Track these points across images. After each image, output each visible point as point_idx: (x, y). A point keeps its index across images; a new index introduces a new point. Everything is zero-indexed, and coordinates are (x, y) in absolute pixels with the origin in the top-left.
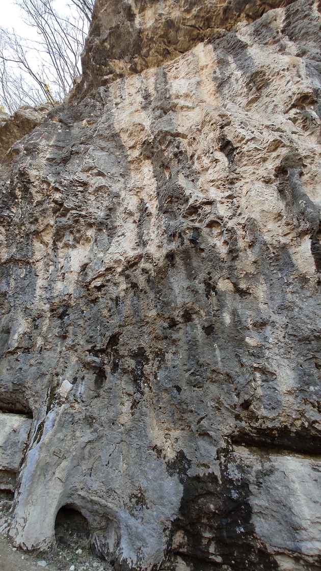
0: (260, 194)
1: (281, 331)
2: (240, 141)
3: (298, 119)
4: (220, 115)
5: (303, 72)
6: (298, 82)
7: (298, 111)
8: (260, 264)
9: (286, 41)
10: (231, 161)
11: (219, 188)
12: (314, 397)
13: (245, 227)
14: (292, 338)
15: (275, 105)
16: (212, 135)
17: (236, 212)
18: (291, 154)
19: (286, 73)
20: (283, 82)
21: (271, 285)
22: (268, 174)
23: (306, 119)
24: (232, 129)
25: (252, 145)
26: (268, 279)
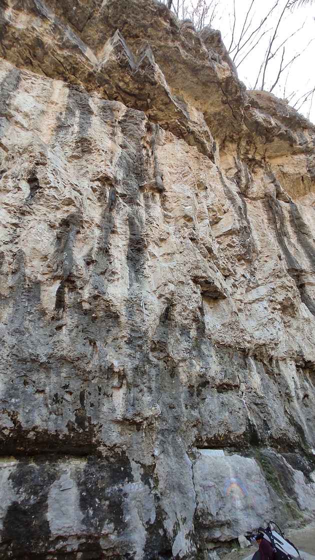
0: (39, 234)
1: (8, 350)
2: (46, 184)
3: (97, 191)
4: (40, 153)
5: (115, 160)
6: (108, 165)
7: (100, 185)
8: (15, 290)
9: (118, 130)
10: (32, 196)
11: (10, 213)
12: (12, 408)
13: (15, 255)
14: (14, 357)
15: (87, 171)
16: (26, 165)
17: (15, 240)
18: (77, 214)
19: (103, 153)
20: (100, 158)
21: (17, 310)
22: (55, 221)
23: (102, 194)
24: (45, 170)
25: (53, 192)
26: (16, 304)
